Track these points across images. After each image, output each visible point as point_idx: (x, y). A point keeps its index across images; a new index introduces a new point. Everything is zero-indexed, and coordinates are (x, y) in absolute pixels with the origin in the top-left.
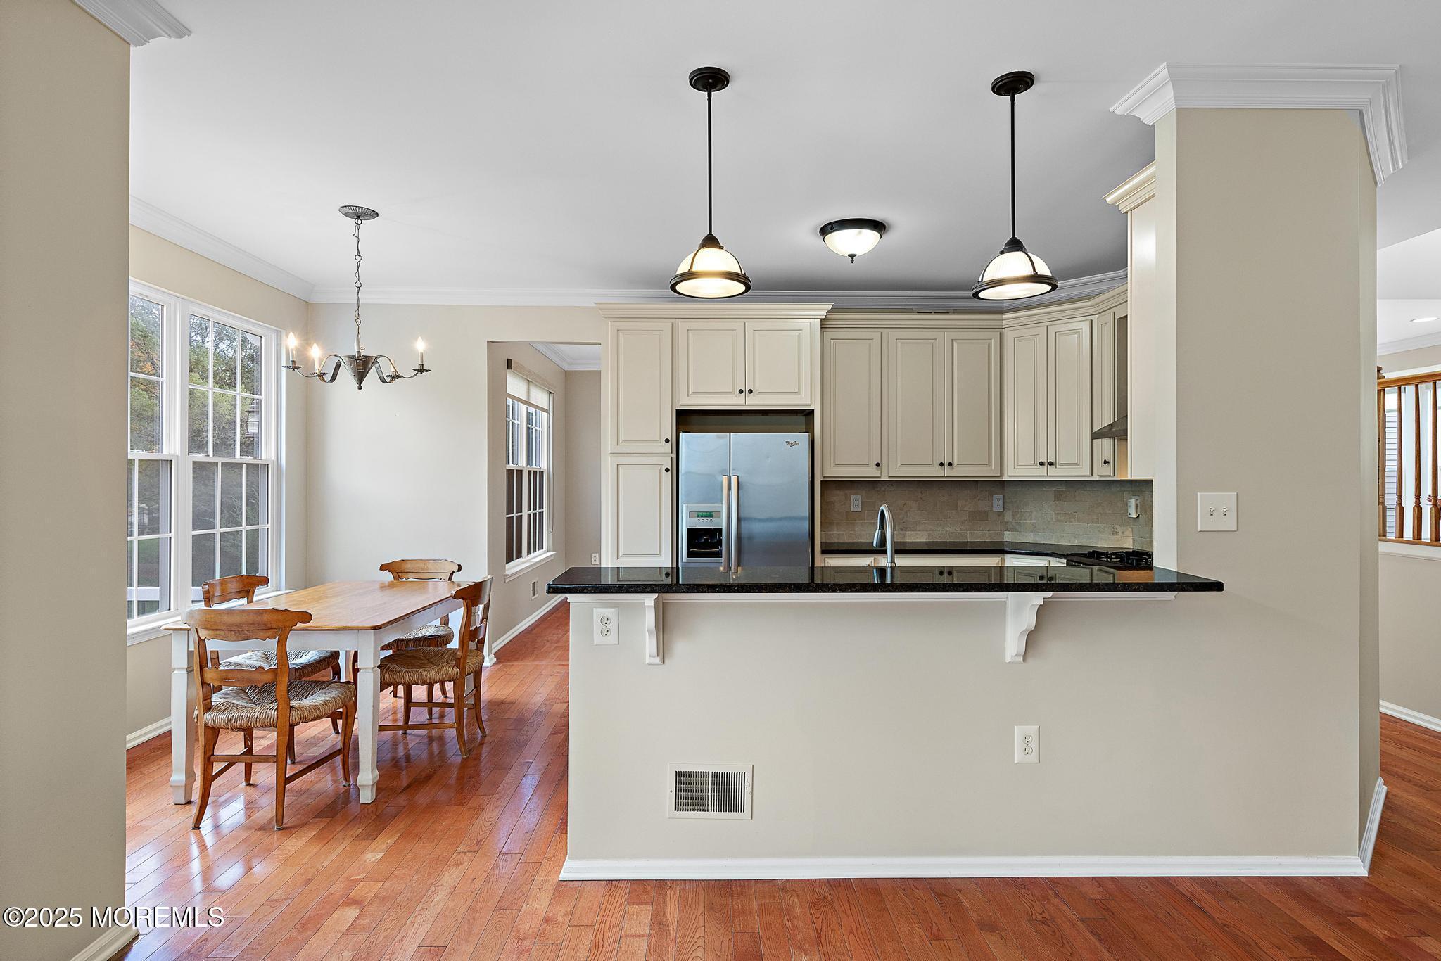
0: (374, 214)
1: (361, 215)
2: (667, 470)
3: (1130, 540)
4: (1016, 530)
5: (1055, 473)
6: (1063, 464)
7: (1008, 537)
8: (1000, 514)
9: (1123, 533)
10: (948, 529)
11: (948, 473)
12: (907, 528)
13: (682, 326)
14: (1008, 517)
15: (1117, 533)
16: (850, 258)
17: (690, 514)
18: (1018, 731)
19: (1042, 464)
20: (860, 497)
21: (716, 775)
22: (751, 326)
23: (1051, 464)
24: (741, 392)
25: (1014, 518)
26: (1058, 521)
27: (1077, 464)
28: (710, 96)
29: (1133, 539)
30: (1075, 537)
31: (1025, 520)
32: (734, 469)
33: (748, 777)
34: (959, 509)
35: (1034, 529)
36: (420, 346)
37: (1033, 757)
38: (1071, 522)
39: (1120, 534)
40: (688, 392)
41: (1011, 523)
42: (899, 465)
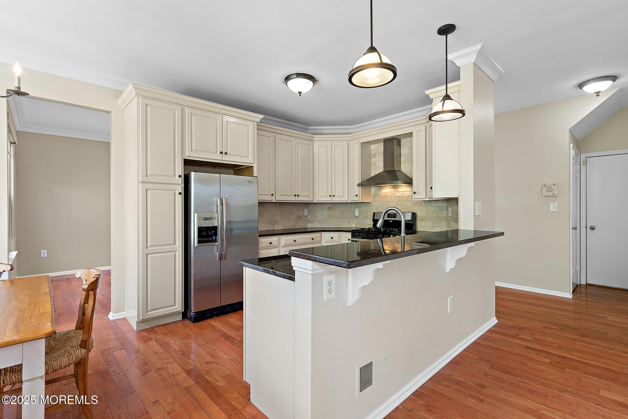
2: (180, 194)
3: (355, 224)
4: (313, 223)
5: (335, 200)
6: (337, 196)
7: (309, 226)
8: (306, 216)
9: (352, 222)
10: (290, 223)
11: (297, 199)
12: (275, 224)
13: (188, 111)
14: (309, 218)
15: (350, 222)
16: (299, 94)
17: (199, 219)
18: (449, 300)
19: (330, 196)
22: (225, 119)
23: (334, 196)
24: (221, 153)
25: (312, 218)
26: (329, 218)
27: (343, 196)
29: (356, 224)
30: (335, 224)
31: (316, 218)
32: (222, 194)
34: (293, 215)
35: (320, 222)
38: (334, 219)
39: (351, 223)
40: (192, 149)
41: (311, 220)
42: (280, 195)
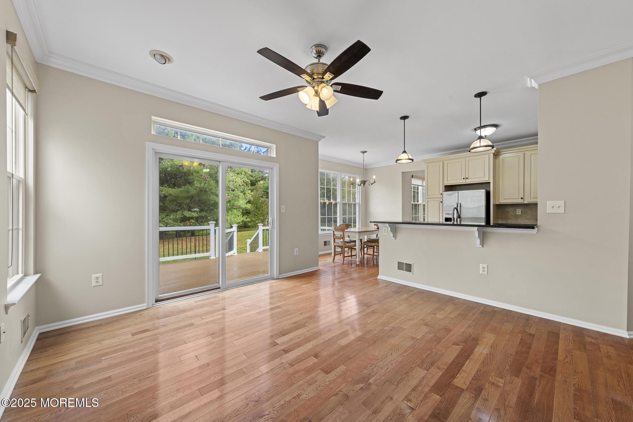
0: (366, 152)
1: (364, 152)
2: (441, 202)
13: (446, 163)
17: (446, 214)
18: (481, 266)
20: (520, 210)
21: (406, 264)
22: (467, 159)
24: (464, 179)
28: (404, 121)
33: (412, 265)
36: (374, 177)
37: (486, 273)
40: (448, 180)
